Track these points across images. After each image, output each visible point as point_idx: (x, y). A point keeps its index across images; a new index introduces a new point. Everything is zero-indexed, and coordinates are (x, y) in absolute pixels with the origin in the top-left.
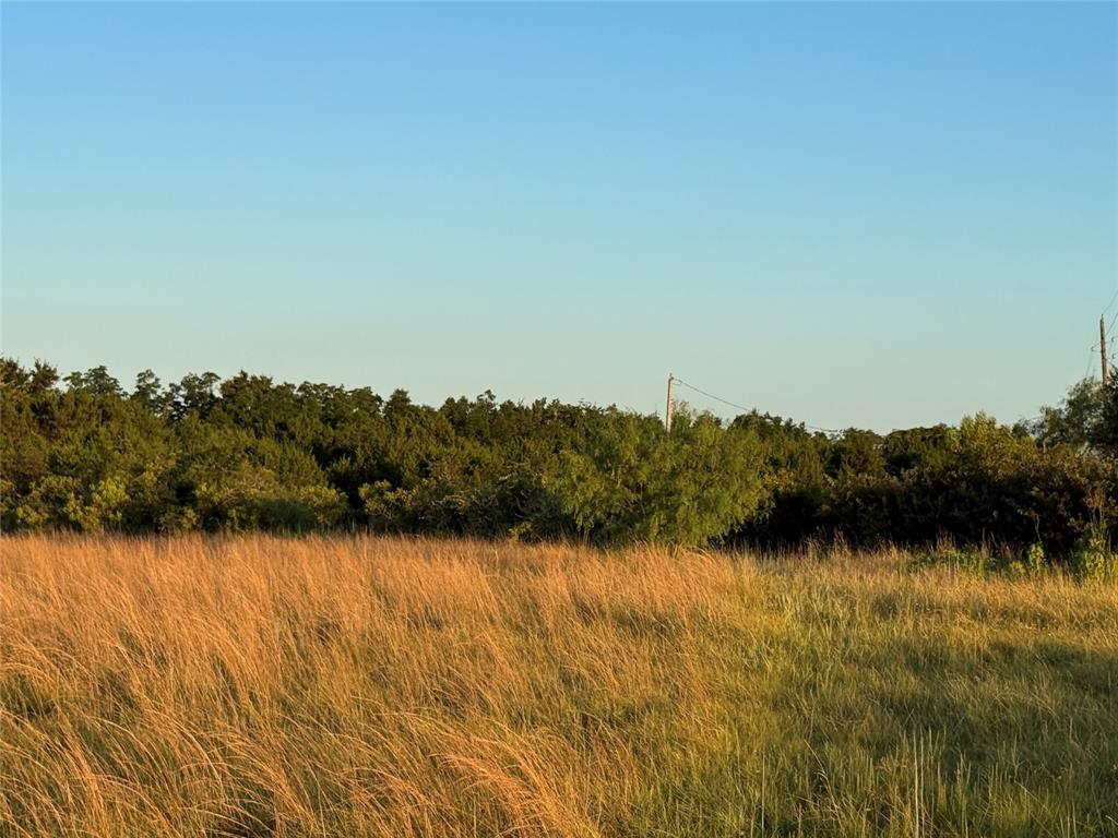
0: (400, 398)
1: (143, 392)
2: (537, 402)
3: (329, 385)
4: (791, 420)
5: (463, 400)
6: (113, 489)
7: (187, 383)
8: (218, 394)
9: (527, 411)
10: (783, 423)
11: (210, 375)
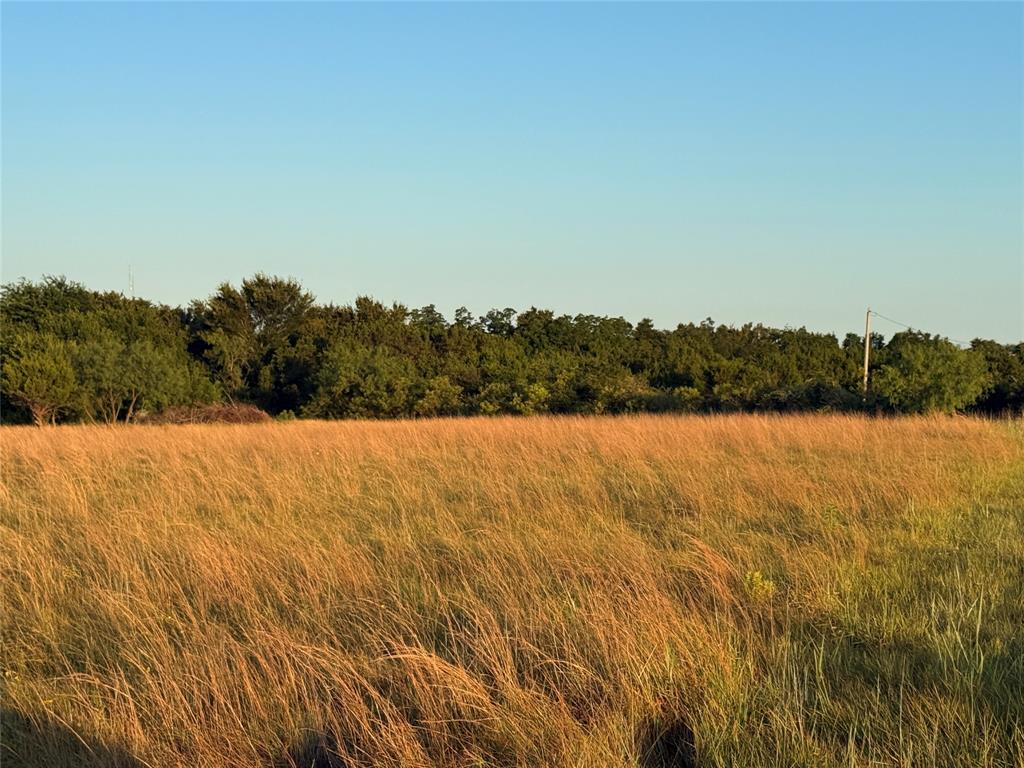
0: (645, 325)
1: (460, 323)
2: (745, 325)
3: (596, 316)
4: (938, 336)
5: (691, 325)
6: (540, 391)
7: (491, 315)
8: (514, 324)
9: (737, 333)
10: (931, 338)
11: (508, 310)
